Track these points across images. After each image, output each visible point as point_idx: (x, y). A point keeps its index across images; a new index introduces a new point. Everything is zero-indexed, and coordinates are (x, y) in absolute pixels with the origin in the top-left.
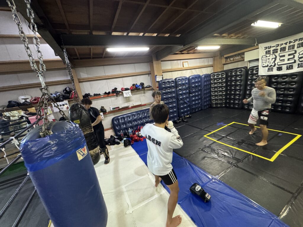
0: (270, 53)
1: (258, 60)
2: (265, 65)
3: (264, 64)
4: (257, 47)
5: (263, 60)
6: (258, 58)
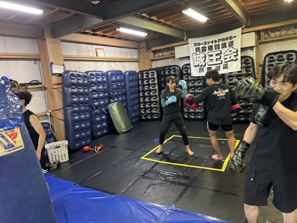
0: (200, 51)
2: (196, 65)
4: (186, 42)
5: (194, 58)
6: (189, 56)
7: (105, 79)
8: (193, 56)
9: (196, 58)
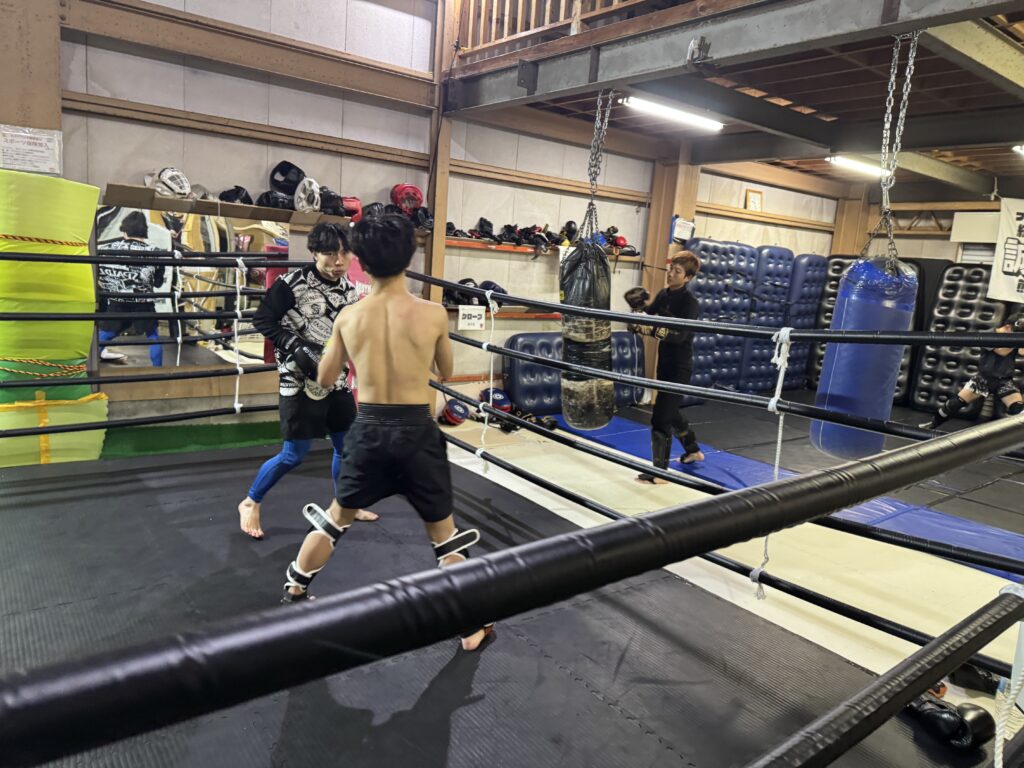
1: (991, 247)
2: (1010, 270)
3: (1008, 266)
4: (994, 206)
5: (1008, 251)
6: (994, 242)
7: (753, 265)
8: (1007, 246)
9: (1014, 252)
